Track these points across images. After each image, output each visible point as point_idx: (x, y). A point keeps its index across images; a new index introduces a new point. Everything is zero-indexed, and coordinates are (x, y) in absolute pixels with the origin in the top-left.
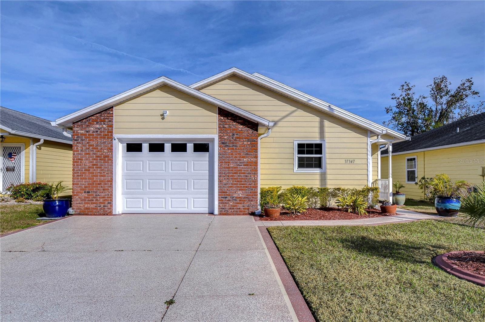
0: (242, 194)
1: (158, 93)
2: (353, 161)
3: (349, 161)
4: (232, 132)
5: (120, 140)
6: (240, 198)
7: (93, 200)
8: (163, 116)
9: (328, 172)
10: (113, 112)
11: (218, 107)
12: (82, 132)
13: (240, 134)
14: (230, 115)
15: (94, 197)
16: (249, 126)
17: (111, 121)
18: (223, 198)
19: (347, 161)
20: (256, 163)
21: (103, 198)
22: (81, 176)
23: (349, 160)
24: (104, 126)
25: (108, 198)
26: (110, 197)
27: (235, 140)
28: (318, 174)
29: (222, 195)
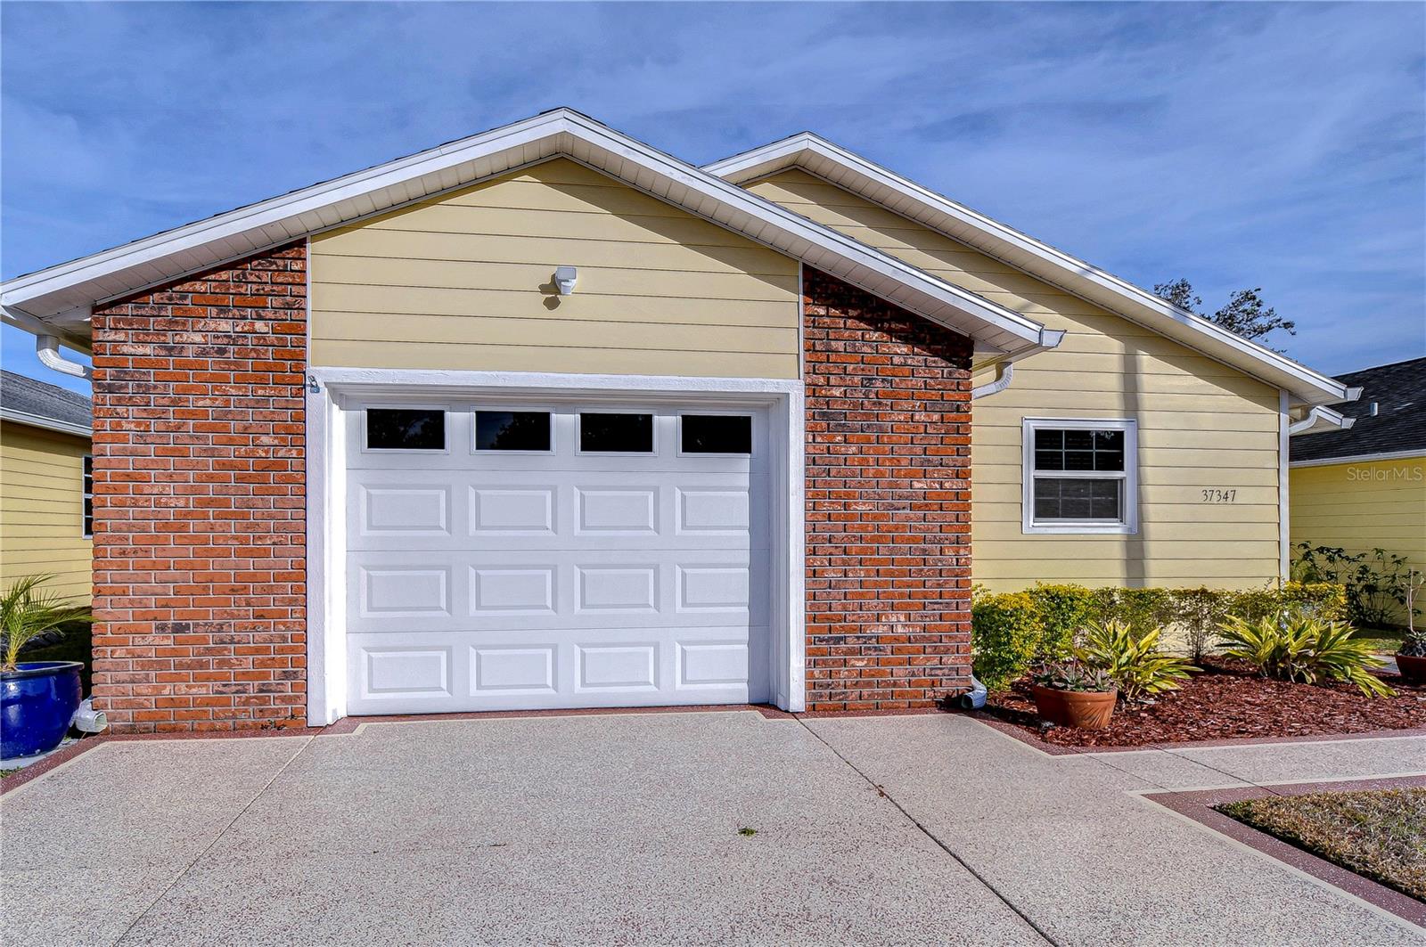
0: (904, 626)
1: (528, 190)
4: (863, 370)
5: (340, 395)
6: (897, 639)
7: (202, 665)
8: (553, 291)
10: (305, 266)
11: (806, 267)
12: (140, 350)
13: (897, 379)
14: (853, 301)
15: (209, 651)
16: (932, 347)
17: (296, 304)
18: (827, 641)
20: (963, 497)
21: (257, 651)
22: (140, 554)
24: (259, 326)
25: (282, 651)
26: (293, 650)
27: (874, 403)
29: (820, 630)
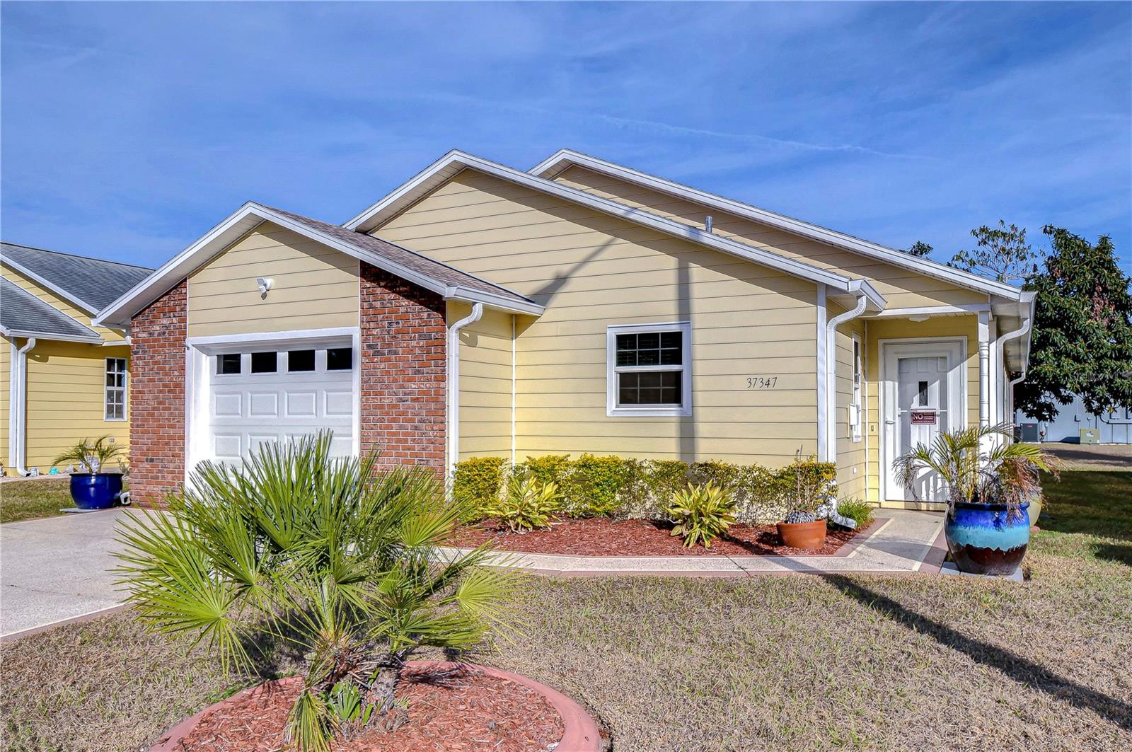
2: (772, 382)
3: (759, 381)
4: (387, 317)
7: (157, 477)
9: (701, 414)
10: (186, 290)
11: (361, 263)
12: (143, 335)
13: (403, 321)
15: (159, 471)
17: (184, 308)
19: (753, 381)
20: (442, 393)
21: (172, 472)
22: (142, 427)
23: (758, 377)
24: (175, 320)
25: (178, 472)
26: (182, 472)
27: (393, 337)
28: (674, 420)
